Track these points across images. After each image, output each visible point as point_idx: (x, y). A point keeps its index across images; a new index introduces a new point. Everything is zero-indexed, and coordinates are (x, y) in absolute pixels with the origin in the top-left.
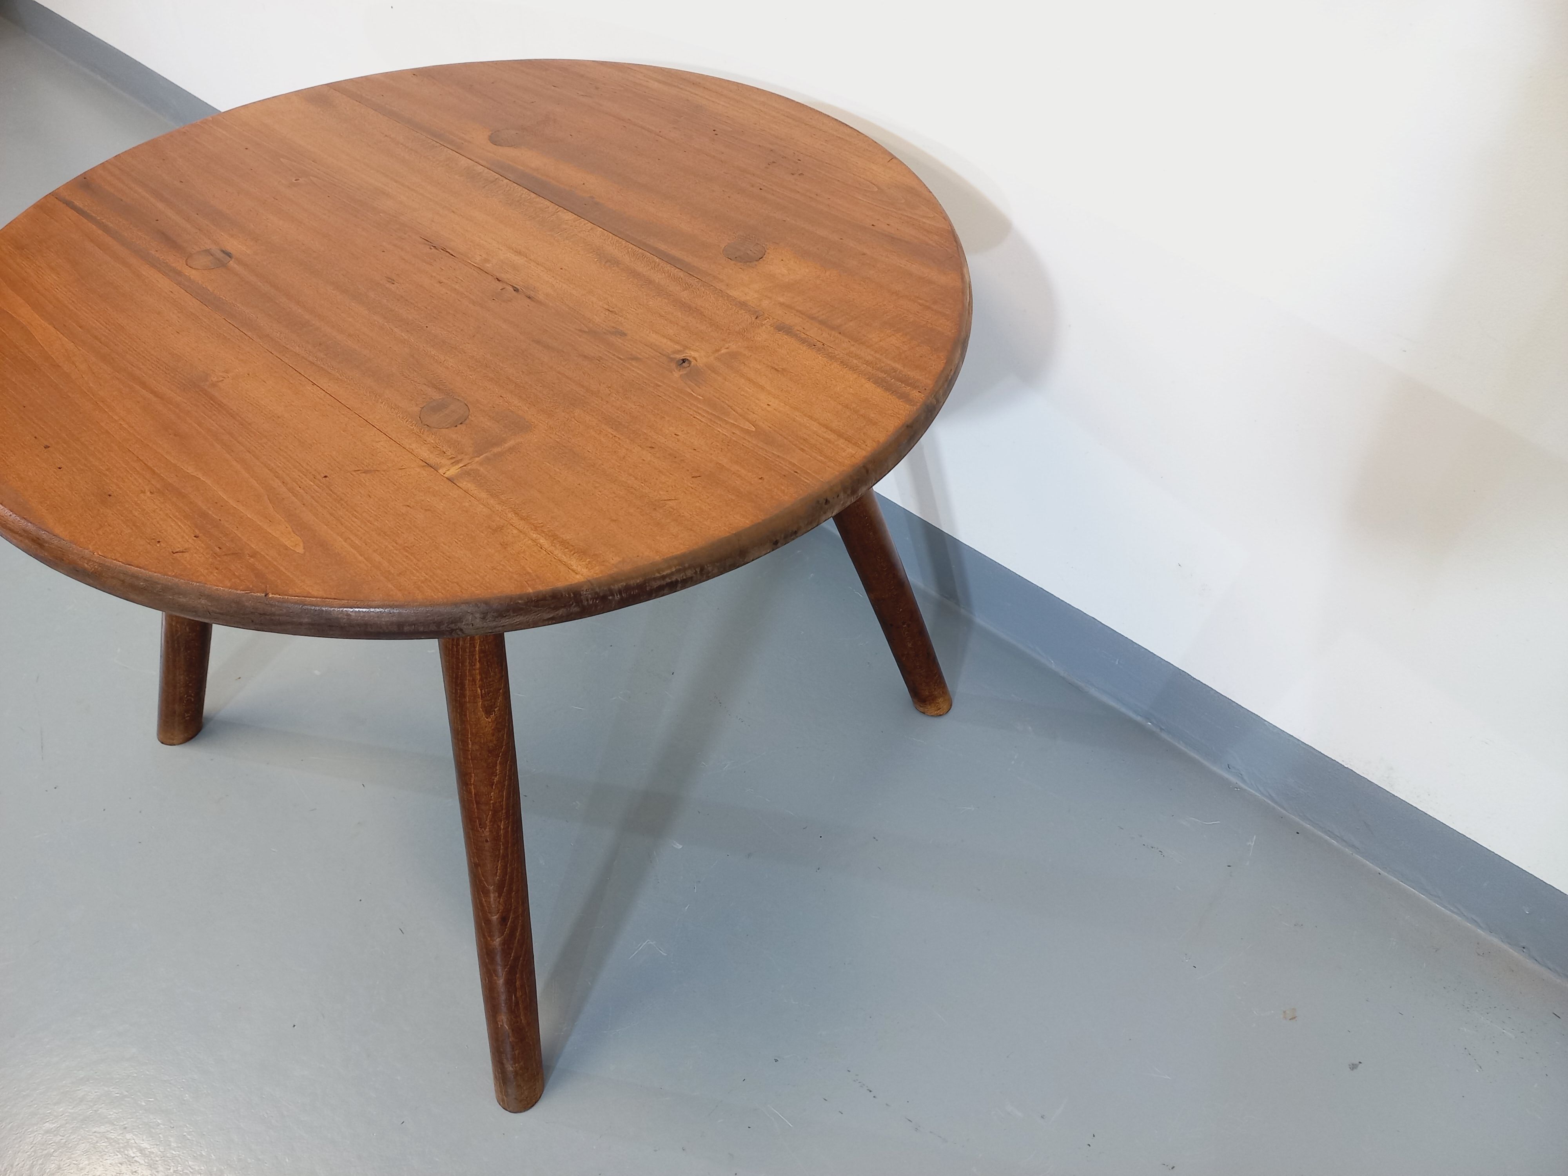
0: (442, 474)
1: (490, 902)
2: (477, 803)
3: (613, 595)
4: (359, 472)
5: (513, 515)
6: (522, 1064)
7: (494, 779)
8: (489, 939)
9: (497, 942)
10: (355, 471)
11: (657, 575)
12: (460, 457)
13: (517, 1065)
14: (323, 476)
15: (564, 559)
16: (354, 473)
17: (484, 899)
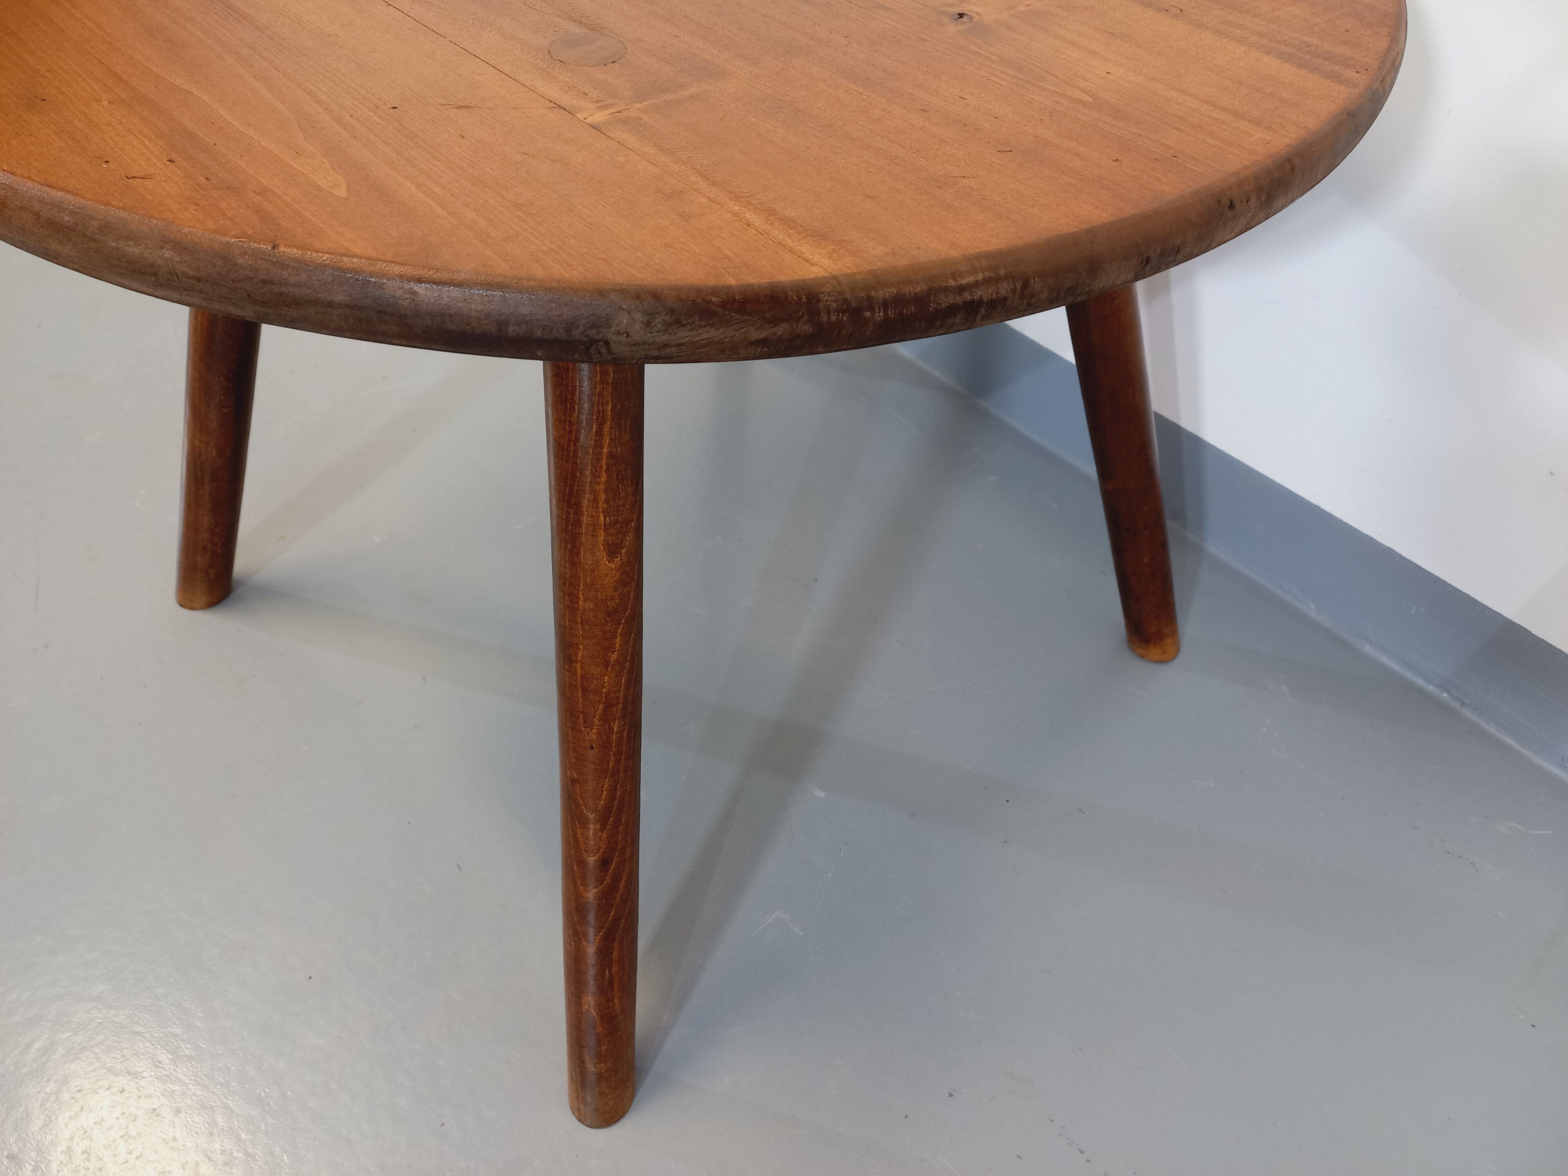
0: (582, 120)
1: (587, 836)
2: (584, 690)
3: (872, 309)
4: (449, 106)
5: (699, 179)
6: (609, 1064)
7: (611, 657)
8: (582, 888)
9: (591, 894)
10: (442, 105)
11: (952, 283)
12: (610, 101)
13: (602, 1065)
14: (390, 106)
15: (789, 241)
16: (441, 108)
17: (579, 831)
